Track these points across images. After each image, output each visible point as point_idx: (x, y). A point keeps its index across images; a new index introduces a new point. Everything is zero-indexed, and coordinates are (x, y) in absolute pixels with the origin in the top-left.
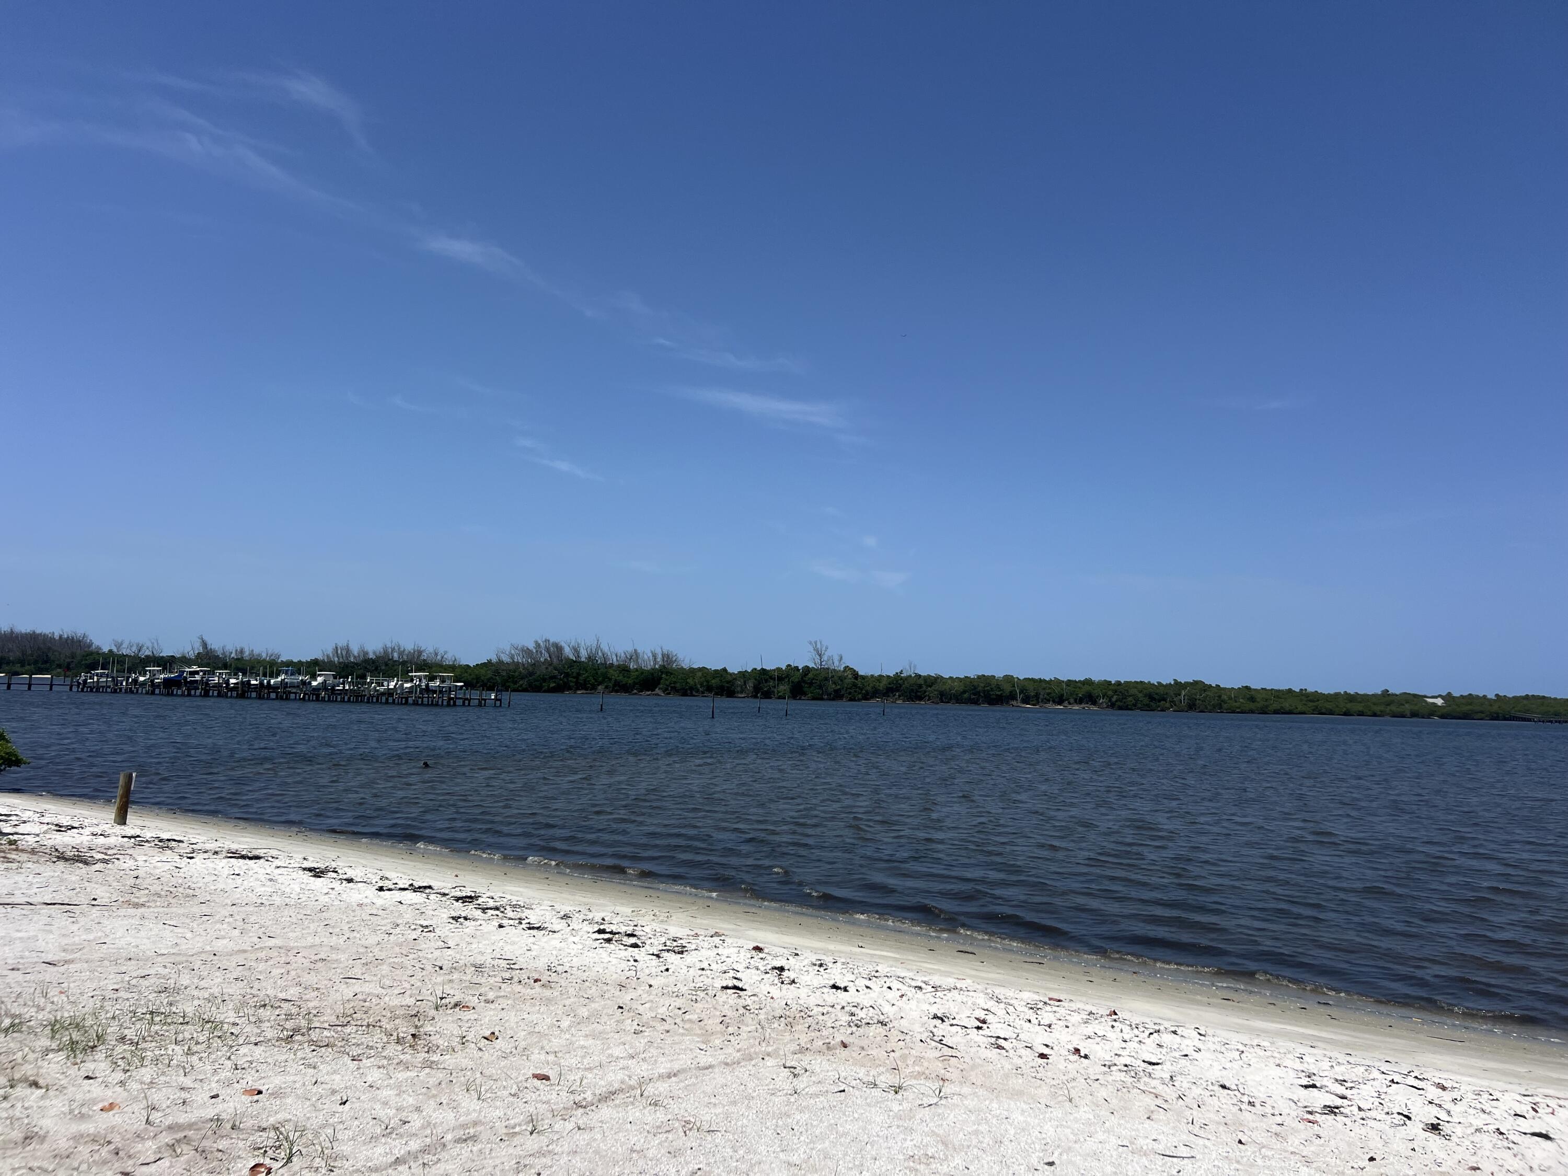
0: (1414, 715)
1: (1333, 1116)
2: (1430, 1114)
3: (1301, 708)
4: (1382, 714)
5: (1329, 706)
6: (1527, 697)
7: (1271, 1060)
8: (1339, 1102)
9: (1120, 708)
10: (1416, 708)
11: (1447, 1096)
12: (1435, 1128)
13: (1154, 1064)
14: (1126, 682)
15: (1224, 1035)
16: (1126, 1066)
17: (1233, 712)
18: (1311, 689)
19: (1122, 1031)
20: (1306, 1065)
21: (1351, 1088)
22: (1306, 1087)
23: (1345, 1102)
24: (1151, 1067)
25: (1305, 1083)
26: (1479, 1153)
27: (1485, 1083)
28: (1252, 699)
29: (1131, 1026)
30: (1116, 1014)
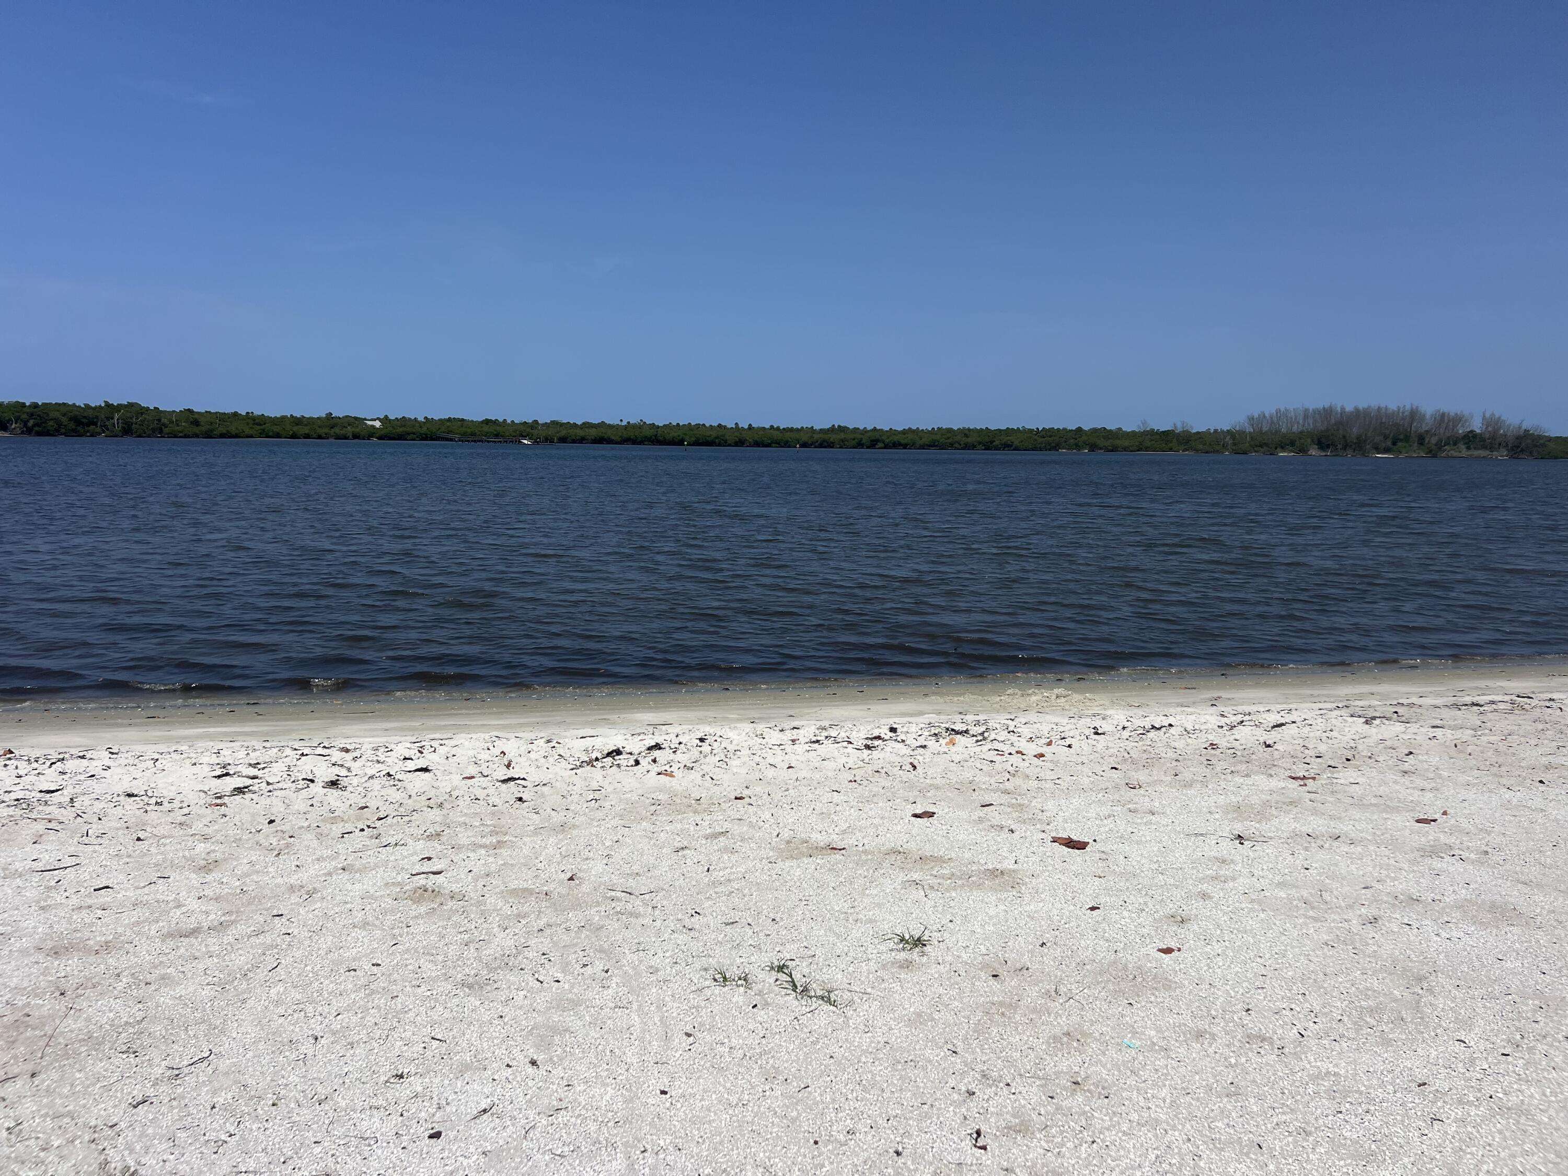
0: (356, 436)
1: (241, 796)
2: (330, 774)
3: (248, 431)
4: (327, 437)
5: (276, 429)
6: (449, 420)
7: (188, 761)
8: (248, 782)
9: (39, 434)
10: (357, 430)
11: (349, 756)
12: (334, 784)
13: (53, 792)
14: (44, 404)
15: (138, 749)
16: (18, 800)
17: (175, 437)
18: (257, 412)
19: (17, 768)
20: (221, 758)
21: (263, 768)
22: (219, 777)
23: (256, 781)
24: (48, 795)
25: (218, 773)
26: (369, 795)
27: (383, 740)
28: (196, 423)
29: (29, 760)
30: (11, 752)
